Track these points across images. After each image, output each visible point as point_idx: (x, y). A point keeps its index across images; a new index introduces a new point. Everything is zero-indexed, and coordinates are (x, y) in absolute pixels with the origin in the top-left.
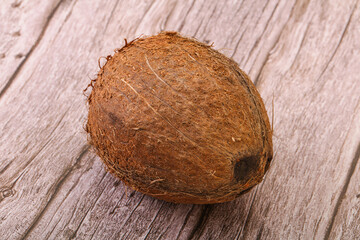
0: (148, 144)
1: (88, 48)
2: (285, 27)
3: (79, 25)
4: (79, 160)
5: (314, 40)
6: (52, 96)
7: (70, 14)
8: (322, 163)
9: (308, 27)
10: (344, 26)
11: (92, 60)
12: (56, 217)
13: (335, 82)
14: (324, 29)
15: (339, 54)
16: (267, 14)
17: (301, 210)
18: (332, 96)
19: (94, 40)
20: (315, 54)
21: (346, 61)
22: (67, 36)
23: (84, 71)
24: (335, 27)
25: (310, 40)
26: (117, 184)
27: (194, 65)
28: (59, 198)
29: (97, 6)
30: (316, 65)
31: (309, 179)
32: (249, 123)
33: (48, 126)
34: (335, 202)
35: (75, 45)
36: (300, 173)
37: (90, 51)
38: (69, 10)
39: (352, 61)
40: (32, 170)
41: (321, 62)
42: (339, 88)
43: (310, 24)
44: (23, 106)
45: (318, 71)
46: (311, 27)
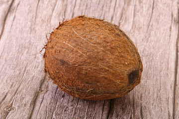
0: (83, 72)
1: (29, 33)
2: (123, 9)
3: (21, 22)
4: (40, 87)
5: (139, 13)
6: (17, 58)
7: (15, 17)
8: (161, 71)
9: (135, 7)
10: (152, 5)
11: (32, 38)
12: (38, 117)
13: (155, 32)
14: (142, 7)
15: (153, 18)
16: (113, 4)
17: (157, 95)
18: (156, 39)
19: (31, 28)
20: (142, 20)
21: (157, 21)
22: (16, 28)
23: (30, 44)
24: (147, 6)
25: (137, 13)
26: (63, 96)
27: (99, 30)
28: (37, 108)
29: (27, 11)
30: (143, 25)
31: (157, 80)
32: (132, 54)
33: (19, 73)
34: (173, 88)
35: (22, 32)
36: (152, 77)
37: (30, 34)
38: (14, 15)
39: (160, 21)
40: (19, 96)
41: (146, 23)
42: (158, 34)
43: (135, 6)
44: (3, 66)
45: (145, 28)
46: (136, 7)
